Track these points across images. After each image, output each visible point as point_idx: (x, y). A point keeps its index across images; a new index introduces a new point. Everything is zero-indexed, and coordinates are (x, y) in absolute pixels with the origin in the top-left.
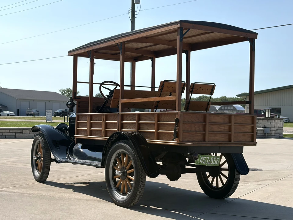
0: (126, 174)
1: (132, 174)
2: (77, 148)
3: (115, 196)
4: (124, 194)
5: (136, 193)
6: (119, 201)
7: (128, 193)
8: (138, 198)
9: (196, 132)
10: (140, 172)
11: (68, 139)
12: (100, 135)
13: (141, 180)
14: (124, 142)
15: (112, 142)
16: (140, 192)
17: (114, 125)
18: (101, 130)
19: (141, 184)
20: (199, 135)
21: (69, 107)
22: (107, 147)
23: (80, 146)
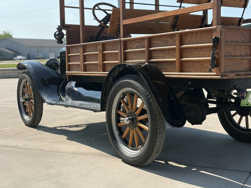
0: (135, 121)
1: (144, 122)
2: (70, 87)
3: (122, 150)
4: (133, 147)
5: (153, 149)
6: (128, 158)
7: (140, 148)
8: (155, 155)
9: (242, 57)
10: (158, 120)
11: (59, 77)
12: (96, 70)
13: (159, 130)
14: (132, 77)
15: (113, 78)
16: (158, 147)
17: (114, 56)
18: (97, 64)
19: (159, 136)
20: (246, 62)
21: (58, 38)
22: (107, 86)
23: (73, 83)
